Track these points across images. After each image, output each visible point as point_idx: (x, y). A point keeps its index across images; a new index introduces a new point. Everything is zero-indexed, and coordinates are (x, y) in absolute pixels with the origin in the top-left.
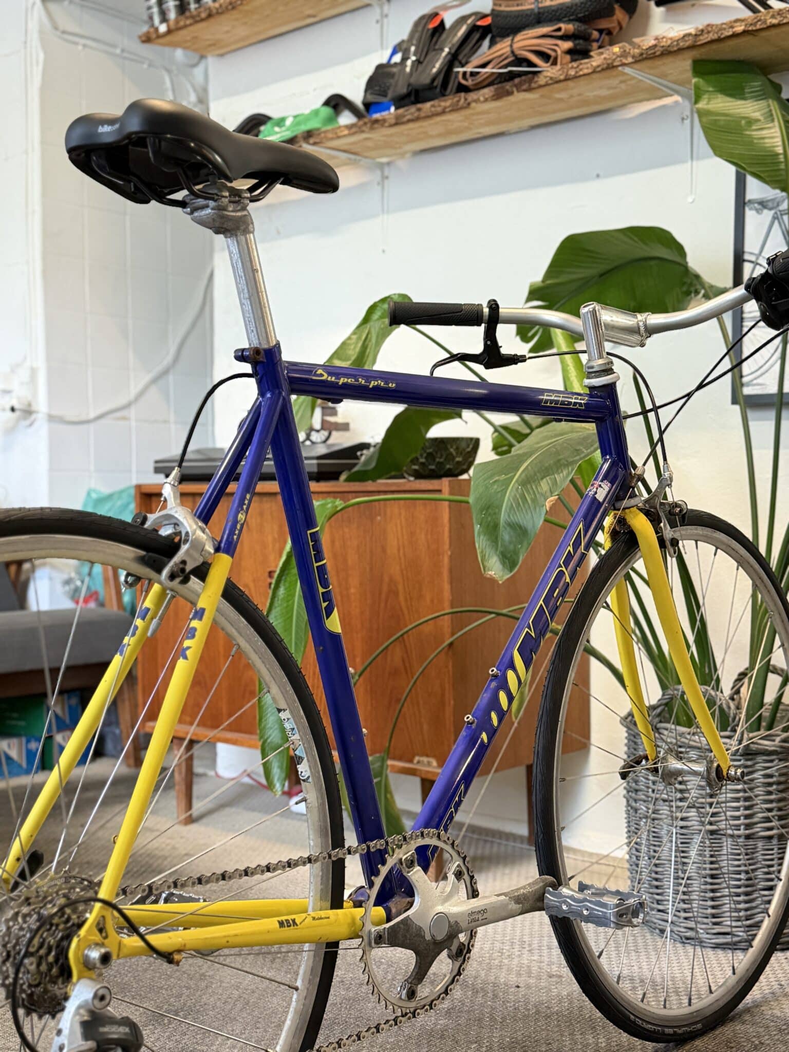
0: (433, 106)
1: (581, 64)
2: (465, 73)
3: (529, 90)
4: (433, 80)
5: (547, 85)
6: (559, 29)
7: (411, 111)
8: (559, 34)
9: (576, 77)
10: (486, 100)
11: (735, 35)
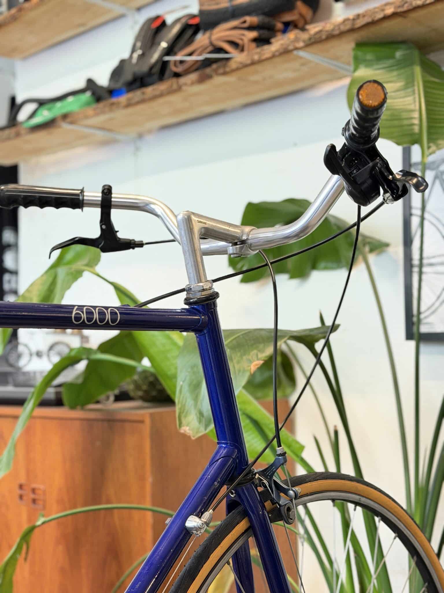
0: (154, 89)
1: (263, 50)
2: (175, 62)
3: (225, 73)
4: (151, 68)
5: (238, 69)
6: (245, 22)
7: (137, 95)
8: (246, 25)
9: (260, 61)
10: (193, 83)
11: (386, 18)
